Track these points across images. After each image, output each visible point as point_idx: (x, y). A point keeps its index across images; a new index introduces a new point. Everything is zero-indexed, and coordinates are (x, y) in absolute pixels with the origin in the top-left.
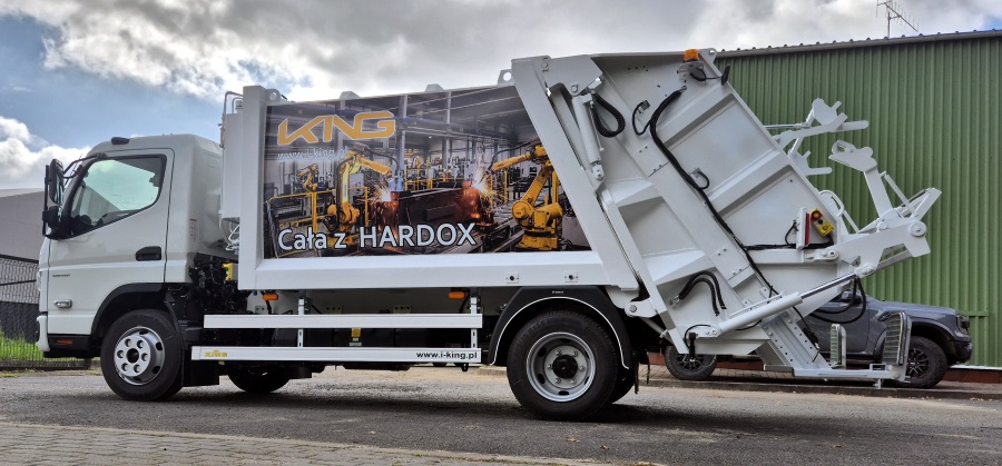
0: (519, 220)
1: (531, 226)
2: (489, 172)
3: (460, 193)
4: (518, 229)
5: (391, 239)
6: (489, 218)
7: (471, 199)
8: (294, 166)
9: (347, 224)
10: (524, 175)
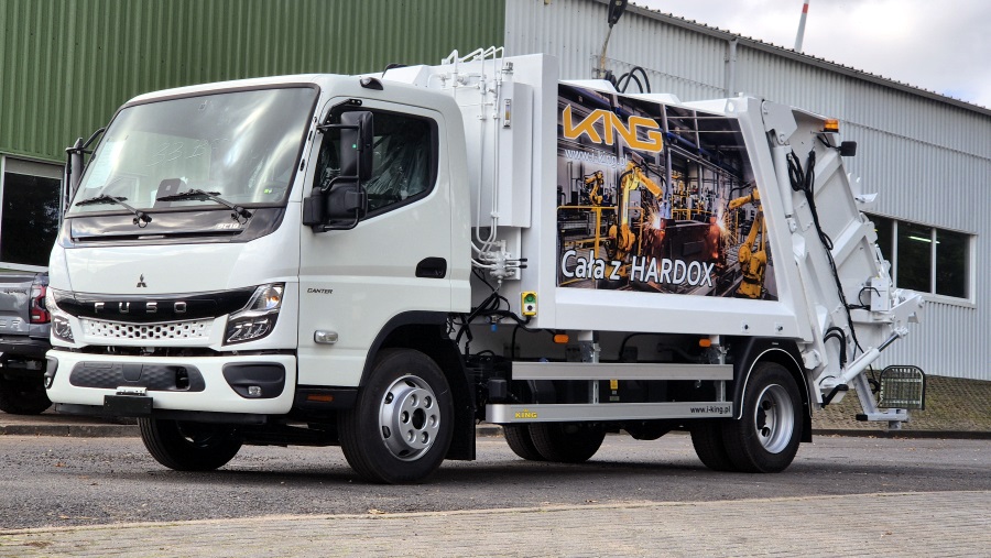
0: (742, 264)
2: (728, 210)
3: (707, 228)
4: (740, 273)
5: (654, 274)
6: (722, 260)
7: (713, 236)
8: (581, 169)
9: (623, 250)
10: (748, 217)
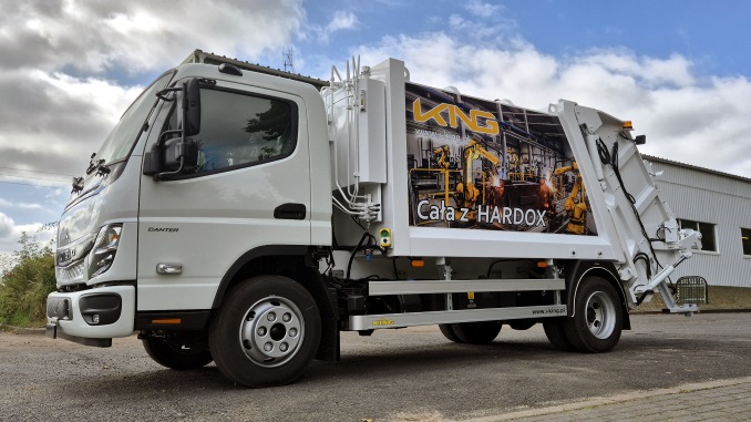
0: (568, 211)
1: (573, 217)
2: (553, 175)
3: (539, 187)
4: (566, 218)
5: (498, 217)
6: (552, 208)
7: (543, 192)
9: (470, 201)
10: (570, 180)
